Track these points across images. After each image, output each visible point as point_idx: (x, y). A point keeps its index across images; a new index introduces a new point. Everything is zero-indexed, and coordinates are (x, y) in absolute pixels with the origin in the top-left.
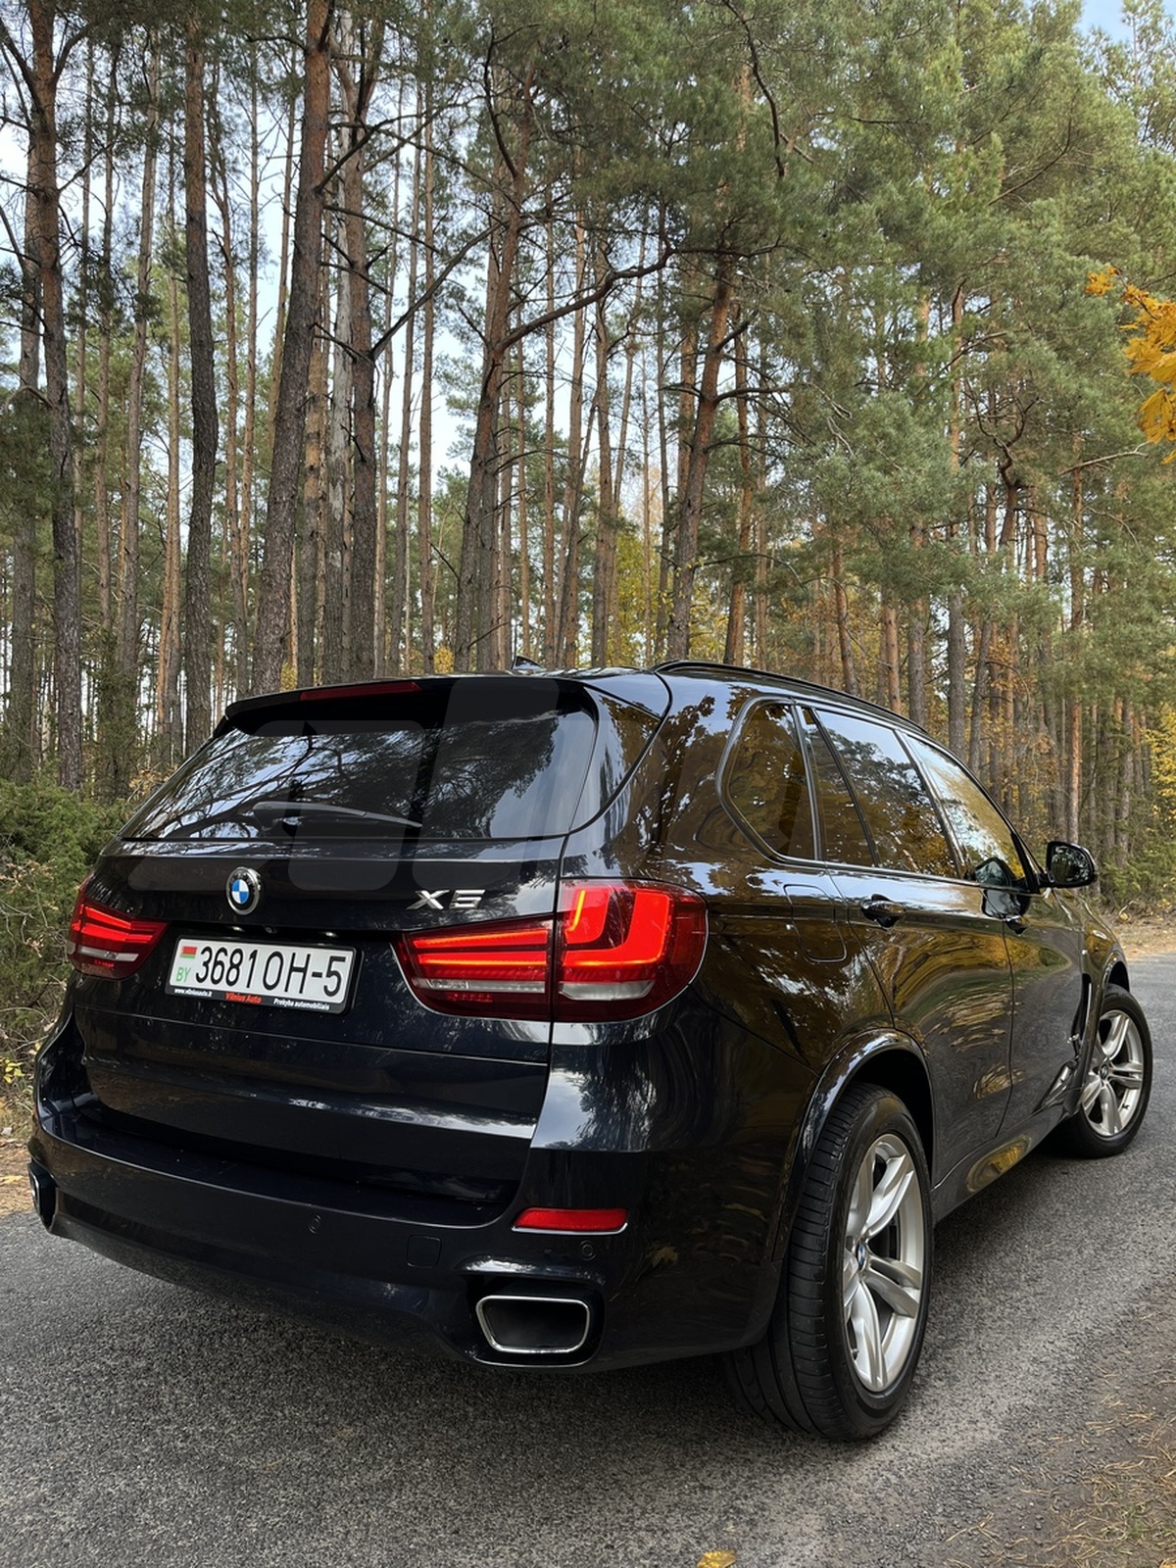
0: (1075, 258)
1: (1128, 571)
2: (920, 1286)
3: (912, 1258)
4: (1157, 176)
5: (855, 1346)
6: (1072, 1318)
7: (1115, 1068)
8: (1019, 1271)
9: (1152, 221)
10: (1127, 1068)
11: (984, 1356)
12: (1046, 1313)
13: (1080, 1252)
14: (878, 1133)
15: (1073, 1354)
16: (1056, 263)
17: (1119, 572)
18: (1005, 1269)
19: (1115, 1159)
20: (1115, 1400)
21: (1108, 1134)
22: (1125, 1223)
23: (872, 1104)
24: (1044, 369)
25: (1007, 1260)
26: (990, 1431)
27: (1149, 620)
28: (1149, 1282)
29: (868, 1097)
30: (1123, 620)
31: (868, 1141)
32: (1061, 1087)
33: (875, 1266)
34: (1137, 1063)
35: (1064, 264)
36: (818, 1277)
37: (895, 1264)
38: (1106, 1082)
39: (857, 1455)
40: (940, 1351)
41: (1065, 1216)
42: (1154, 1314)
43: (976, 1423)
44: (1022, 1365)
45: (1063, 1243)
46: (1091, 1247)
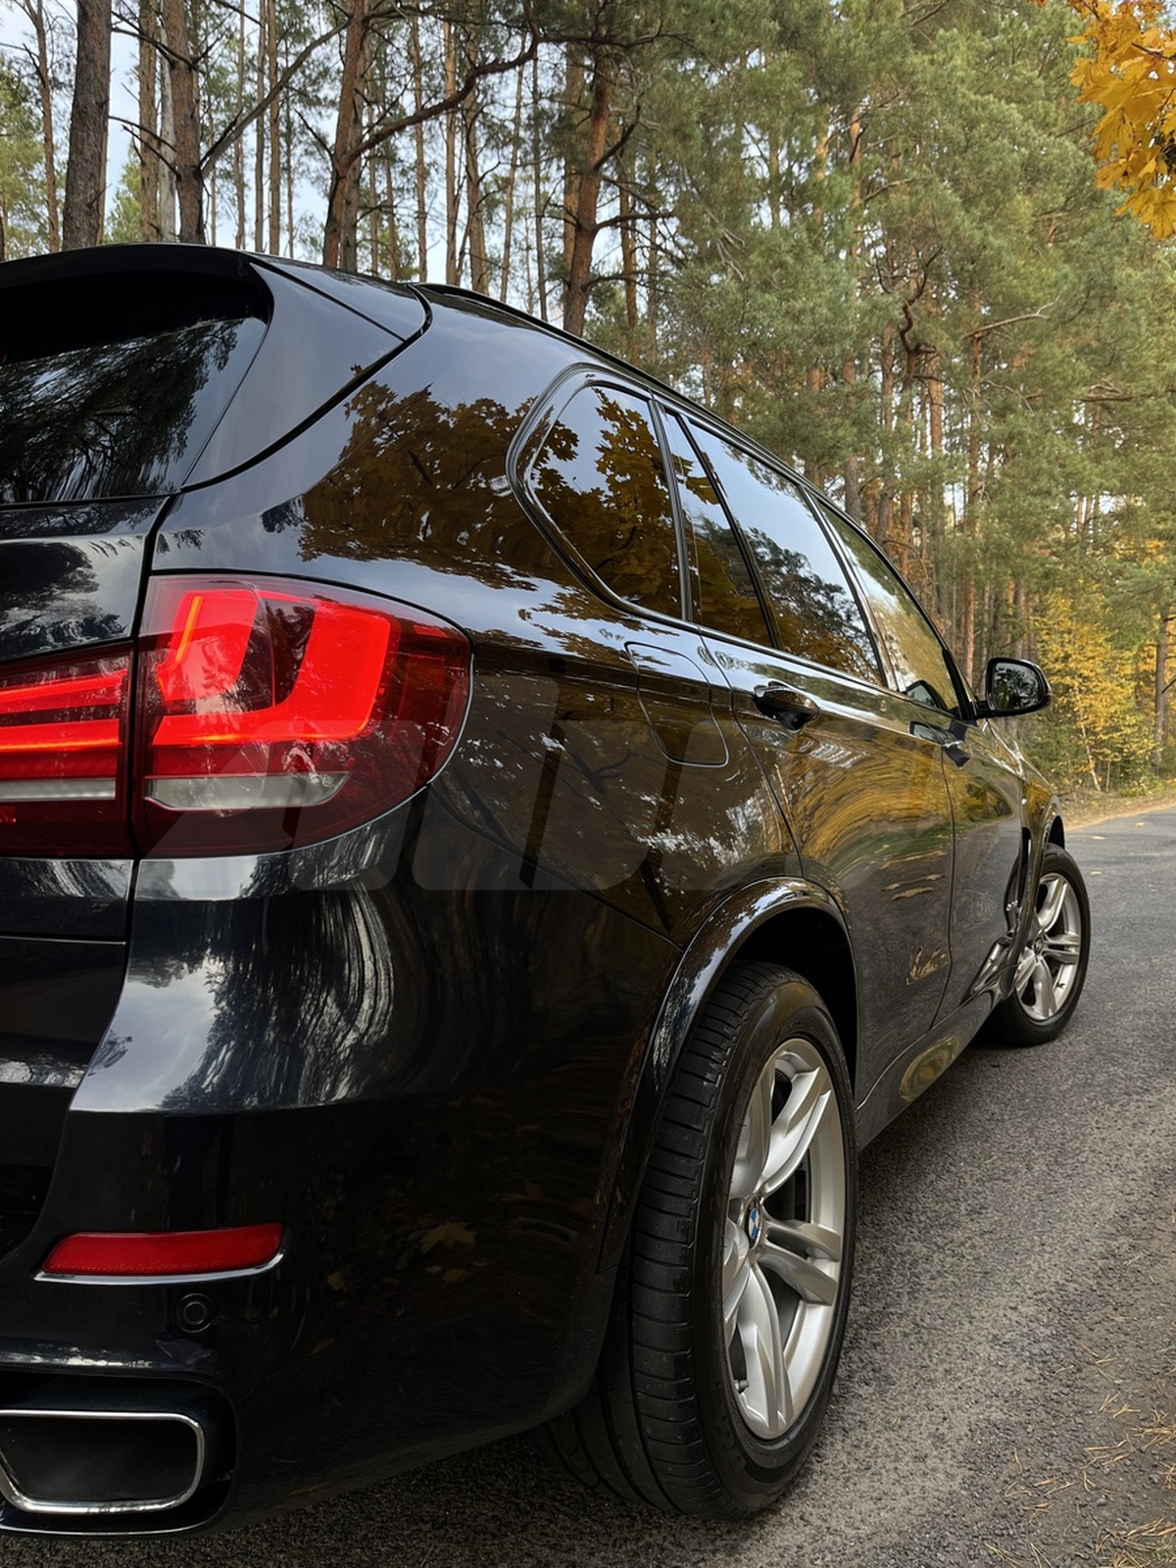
0: (978, 97)
1: (1028, 441)
2: (840, 1259)
3: (826, 1219)
4: (1062, 18)
5: (741, 1376)
6: (1035, 1267)
7: (1051, 941)
8: (957, 1200)
9: (1056, 69)
10: (1062, 941)
11: (925, 1337)
12: (1000, 1262)
13: (1029, 1168)
14: (778, 1039)
15: (1046, 1326)
16: (960, 101)
17: (1019, 443)
18: (940, 1197)
19: (1050, 1047)
20: (1119, 1404)
21: (1042, 1018)
22: (1077, 1127)
23: (770, 992)
24: (948, 215)
25: (940, 1185)
26: (947, 1474)
27: (1048, 493)
28: (1124, 1209)
29: (765, 983)
30: (1022, 494)
31: (763, 1054)
32: (991, 967)
33: (775, 1237)
34: (1074, 934)
35: (967, 104)
36: (679, 1285)
37: (803, 1230)
38: (1041, 958)
39: (746, 1537)
40: (864, 1332)
41: (1003, 1120)
42: (1141, 1255)
43: (923, 1459)
44: (980, 1348)
45: (1006, 1156)
46: (1041, 1160)
